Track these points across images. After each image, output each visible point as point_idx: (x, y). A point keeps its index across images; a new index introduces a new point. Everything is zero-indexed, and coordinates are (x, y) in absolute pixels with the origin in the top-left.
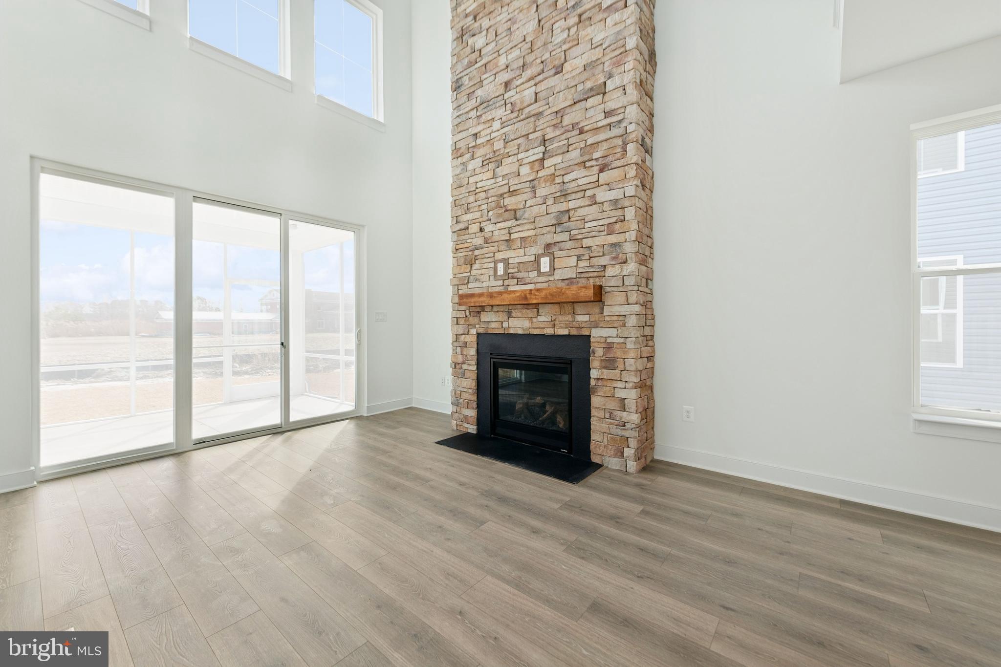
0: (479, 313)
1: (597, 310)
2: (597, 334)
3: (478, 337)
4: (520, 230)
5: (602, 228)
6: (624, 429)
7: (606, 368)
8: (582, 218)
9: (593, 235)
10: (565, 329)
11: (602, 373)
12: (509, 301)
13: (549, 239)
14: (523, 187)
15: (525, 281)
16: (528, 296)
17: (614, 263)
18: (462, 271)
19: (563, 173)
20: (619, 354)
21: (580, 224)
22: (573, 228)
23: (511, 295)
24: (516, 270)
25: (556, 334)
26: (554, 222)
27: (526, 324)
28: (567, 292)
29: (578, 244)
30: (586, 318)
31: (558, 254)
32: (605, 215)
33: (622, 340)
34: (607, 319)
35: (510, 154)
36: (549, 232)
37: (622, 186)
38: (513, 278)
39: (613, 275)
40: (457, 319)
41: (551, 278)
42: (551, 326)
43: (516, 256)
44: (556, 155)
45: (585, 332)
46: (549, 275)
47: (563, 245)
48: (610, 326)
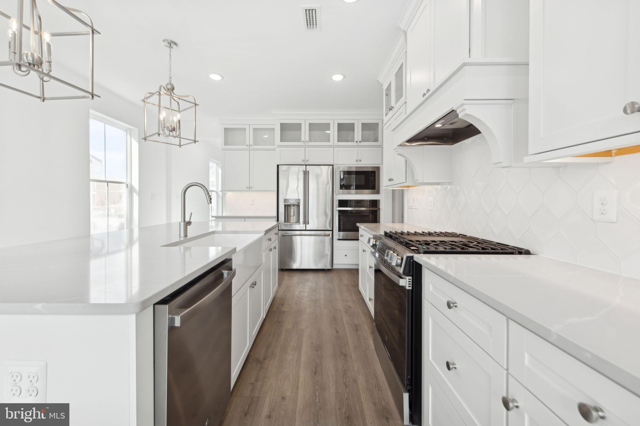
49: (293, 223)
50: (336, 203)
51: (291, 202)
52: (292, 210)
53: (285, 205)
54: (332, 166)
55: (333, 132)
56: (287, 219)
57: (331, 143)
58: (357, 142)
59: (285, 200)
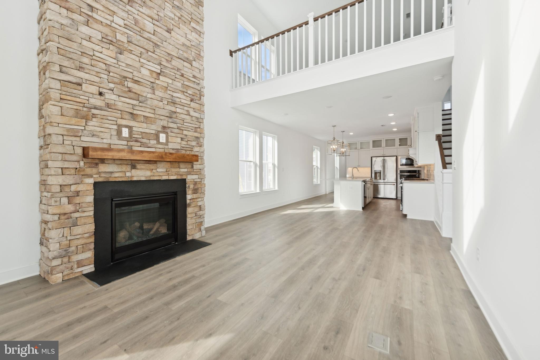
0: (97, 164)
1: (190, 166)
2: (190, 178)
3: (94, 186)
4: (144, 110)
5: (192, 128)
6: (201, 219)
7: (194, 193)
8: (183, 119)
9: (189, 130)
10: (175, 176)
11: (193, 196)
12: (149, 158)
13: (165, 123)
14: (146, 83)
15: (147, 145)
16: (164, 156)
17: (197, 145)
18: (71, 123)
19: (173, 91)
20: (199, 186)
21: (181, 122)
22: (178, 123)
23: (150, 155)
24: (141, 137)
25: (169, 179)
26: (168, 115)
27: (148, 173)
28: (187, 157)
29: (181, 132)
30: (186, 170)
31: (170, 134)
32: (194, 122)
33: (200, 180)
34: (195, 170)
35: (133, 52)
36: (164, 120)
37: (199, 113)
38: (136, 141)
39: (197, 151)
40: (62, 169)
41: (166, 147)
42: (167, 174)
43: (139, 127)
44: (168, 78)
45: (184, 177)
46: (165, 145)
47: (173, 130)
48: (196, 174)
49: (378, 180)
50: (399, 172)
51: (377, 171)
52: (378, 174)
53: (375, 173)
54: (396, 157)
55: (397, 142)
56: (376, 178)
57: (396, 147)
58: (409, 146)
59: (375, 171)
